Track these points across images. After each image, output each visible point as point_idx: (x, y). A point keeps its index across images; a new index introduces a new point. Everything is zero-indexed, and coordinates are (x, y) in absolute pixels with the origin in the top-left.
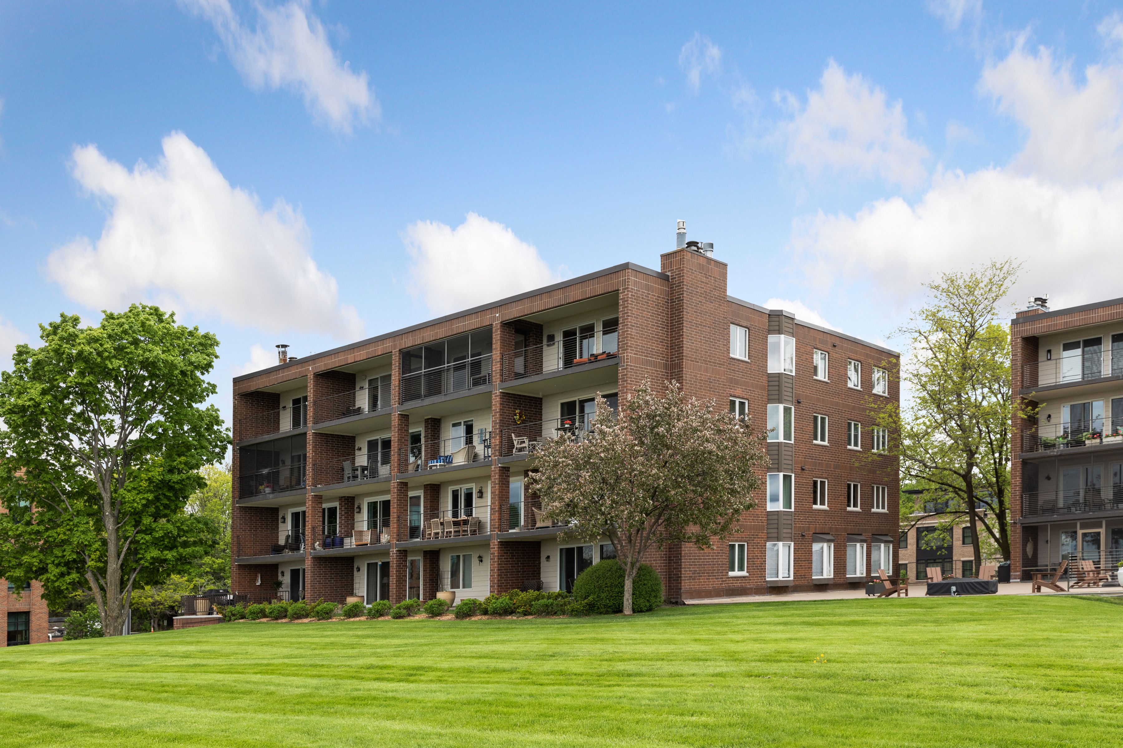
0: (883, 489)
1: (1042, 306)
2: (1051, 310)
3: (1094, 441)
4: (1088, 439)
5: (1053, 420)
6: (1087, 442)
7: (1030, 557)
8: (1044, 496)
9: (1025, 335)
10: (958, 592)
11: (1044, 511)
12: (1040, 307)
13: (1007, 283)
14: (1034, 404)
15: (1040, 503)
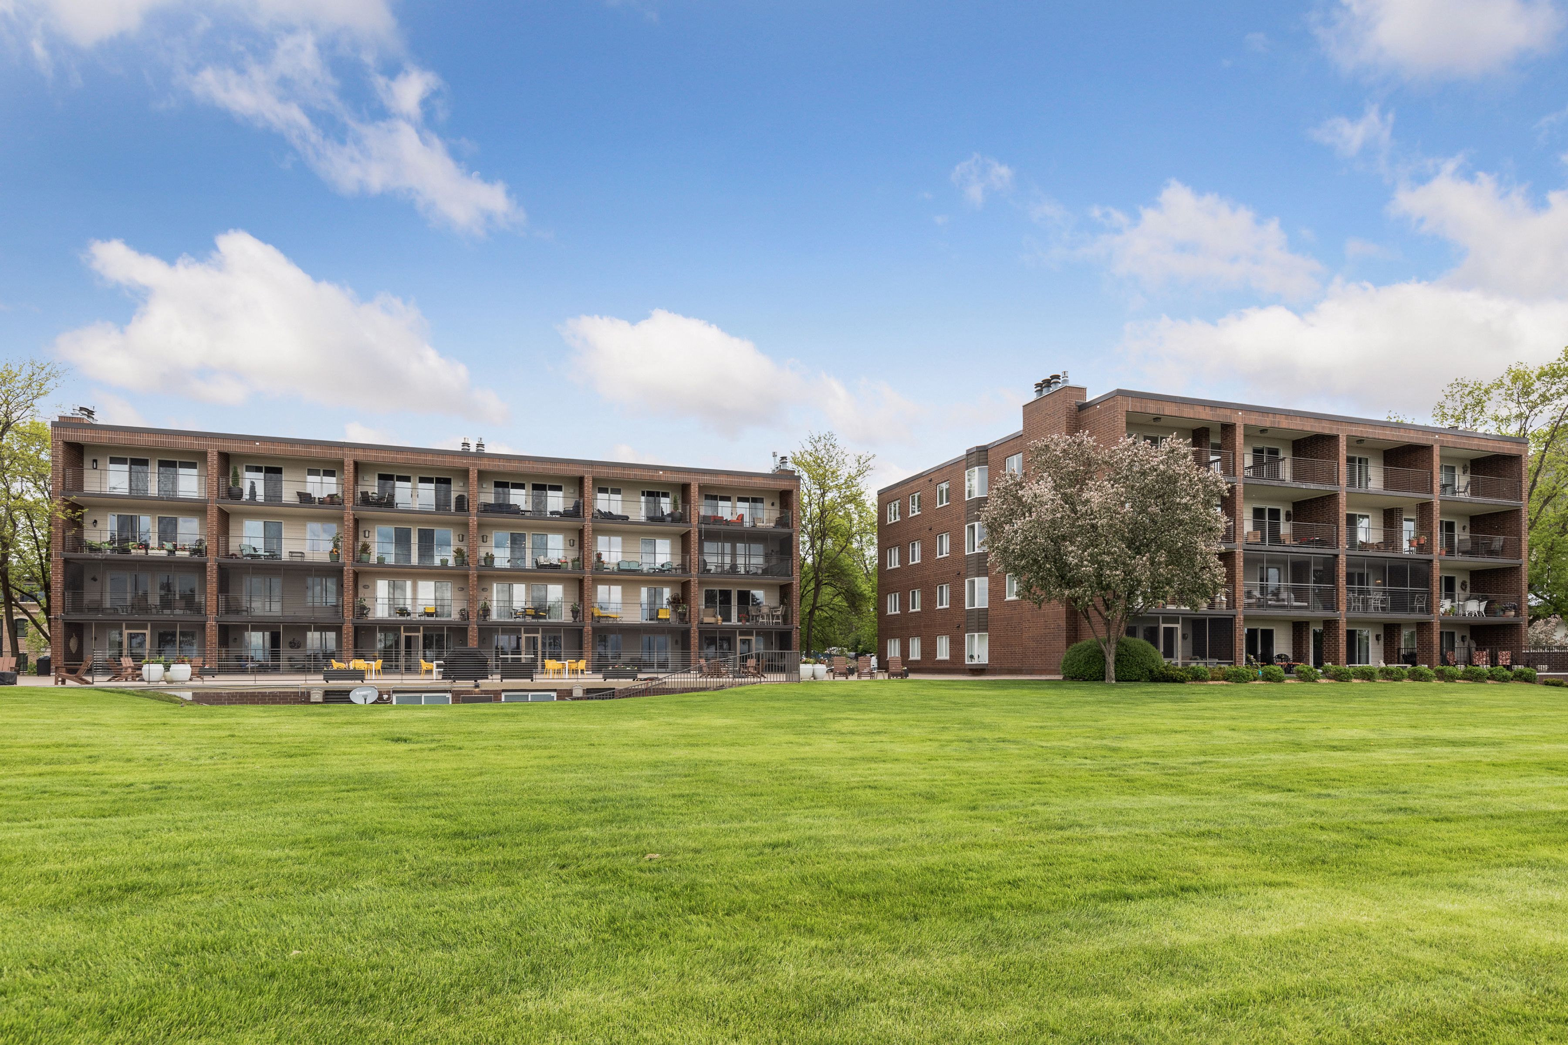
1: (88, 417)
2: (98, 423)
3: (139, 551)
4: (134, 548)
5: (99, 526)
6: (132, 551)
7: (74, 652)
8: (90, 595)
9: (67, 440)
11: (90, 609)
12: (86, 417)
13: (49, 384)
14: (75, 507)
15: (85, 602)
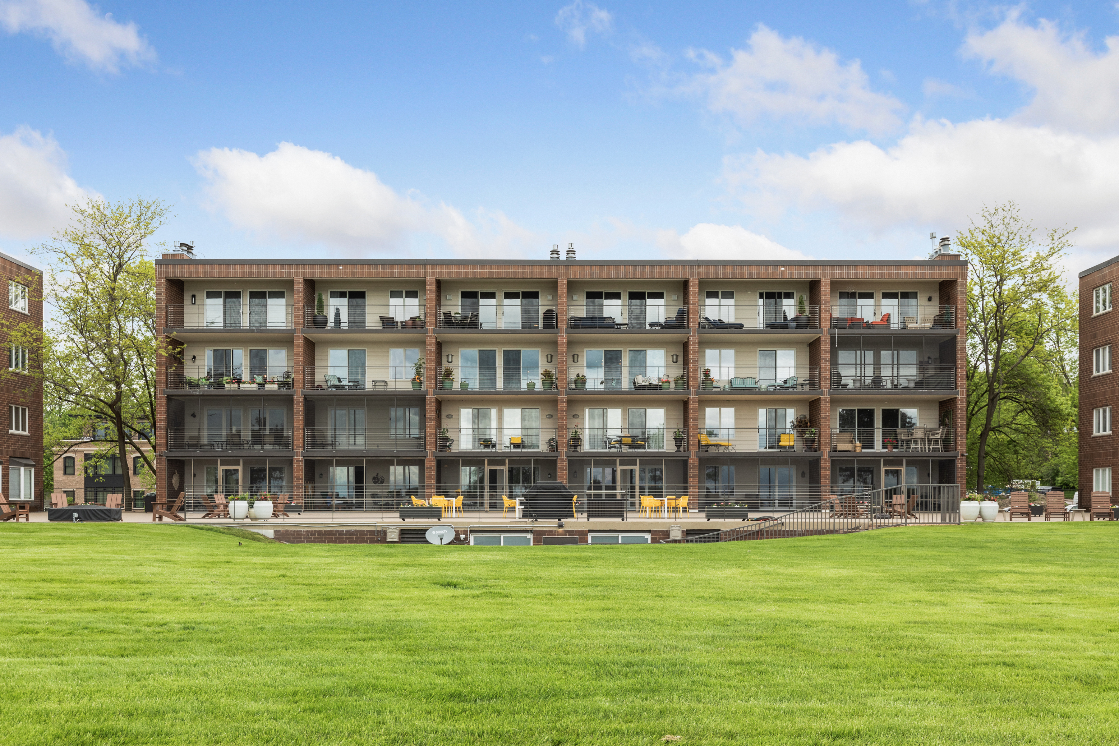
0: (24, 410)
1: (188, 252)
2: (197, 258)
3: (233, 386)
4: (228, 383)
5: (198, 362)
6: (227, 386)
7: (176, 489)
8: (189, 433)
9: (169, 277)
10: (80, 519)
11: (190, 446)
12: (185, 253)
13: (155, 223)
14: (175, 343)
15: (186, 438)
